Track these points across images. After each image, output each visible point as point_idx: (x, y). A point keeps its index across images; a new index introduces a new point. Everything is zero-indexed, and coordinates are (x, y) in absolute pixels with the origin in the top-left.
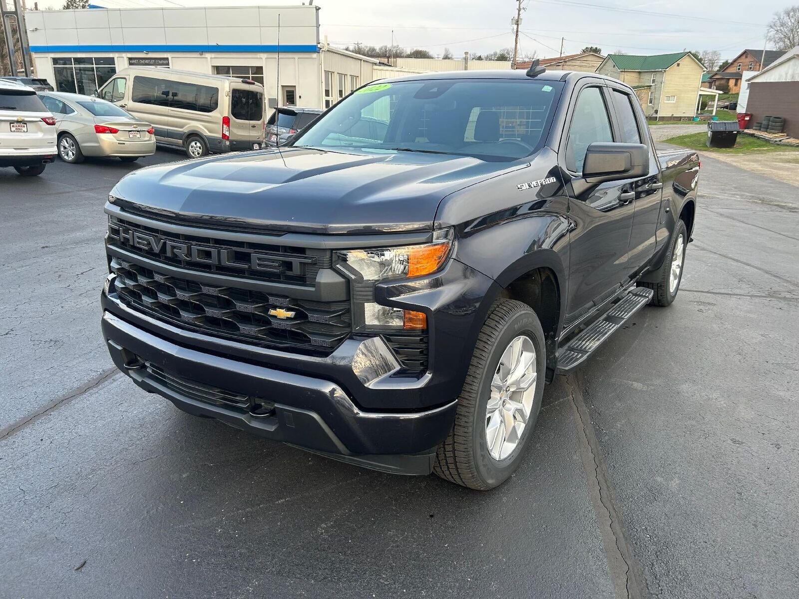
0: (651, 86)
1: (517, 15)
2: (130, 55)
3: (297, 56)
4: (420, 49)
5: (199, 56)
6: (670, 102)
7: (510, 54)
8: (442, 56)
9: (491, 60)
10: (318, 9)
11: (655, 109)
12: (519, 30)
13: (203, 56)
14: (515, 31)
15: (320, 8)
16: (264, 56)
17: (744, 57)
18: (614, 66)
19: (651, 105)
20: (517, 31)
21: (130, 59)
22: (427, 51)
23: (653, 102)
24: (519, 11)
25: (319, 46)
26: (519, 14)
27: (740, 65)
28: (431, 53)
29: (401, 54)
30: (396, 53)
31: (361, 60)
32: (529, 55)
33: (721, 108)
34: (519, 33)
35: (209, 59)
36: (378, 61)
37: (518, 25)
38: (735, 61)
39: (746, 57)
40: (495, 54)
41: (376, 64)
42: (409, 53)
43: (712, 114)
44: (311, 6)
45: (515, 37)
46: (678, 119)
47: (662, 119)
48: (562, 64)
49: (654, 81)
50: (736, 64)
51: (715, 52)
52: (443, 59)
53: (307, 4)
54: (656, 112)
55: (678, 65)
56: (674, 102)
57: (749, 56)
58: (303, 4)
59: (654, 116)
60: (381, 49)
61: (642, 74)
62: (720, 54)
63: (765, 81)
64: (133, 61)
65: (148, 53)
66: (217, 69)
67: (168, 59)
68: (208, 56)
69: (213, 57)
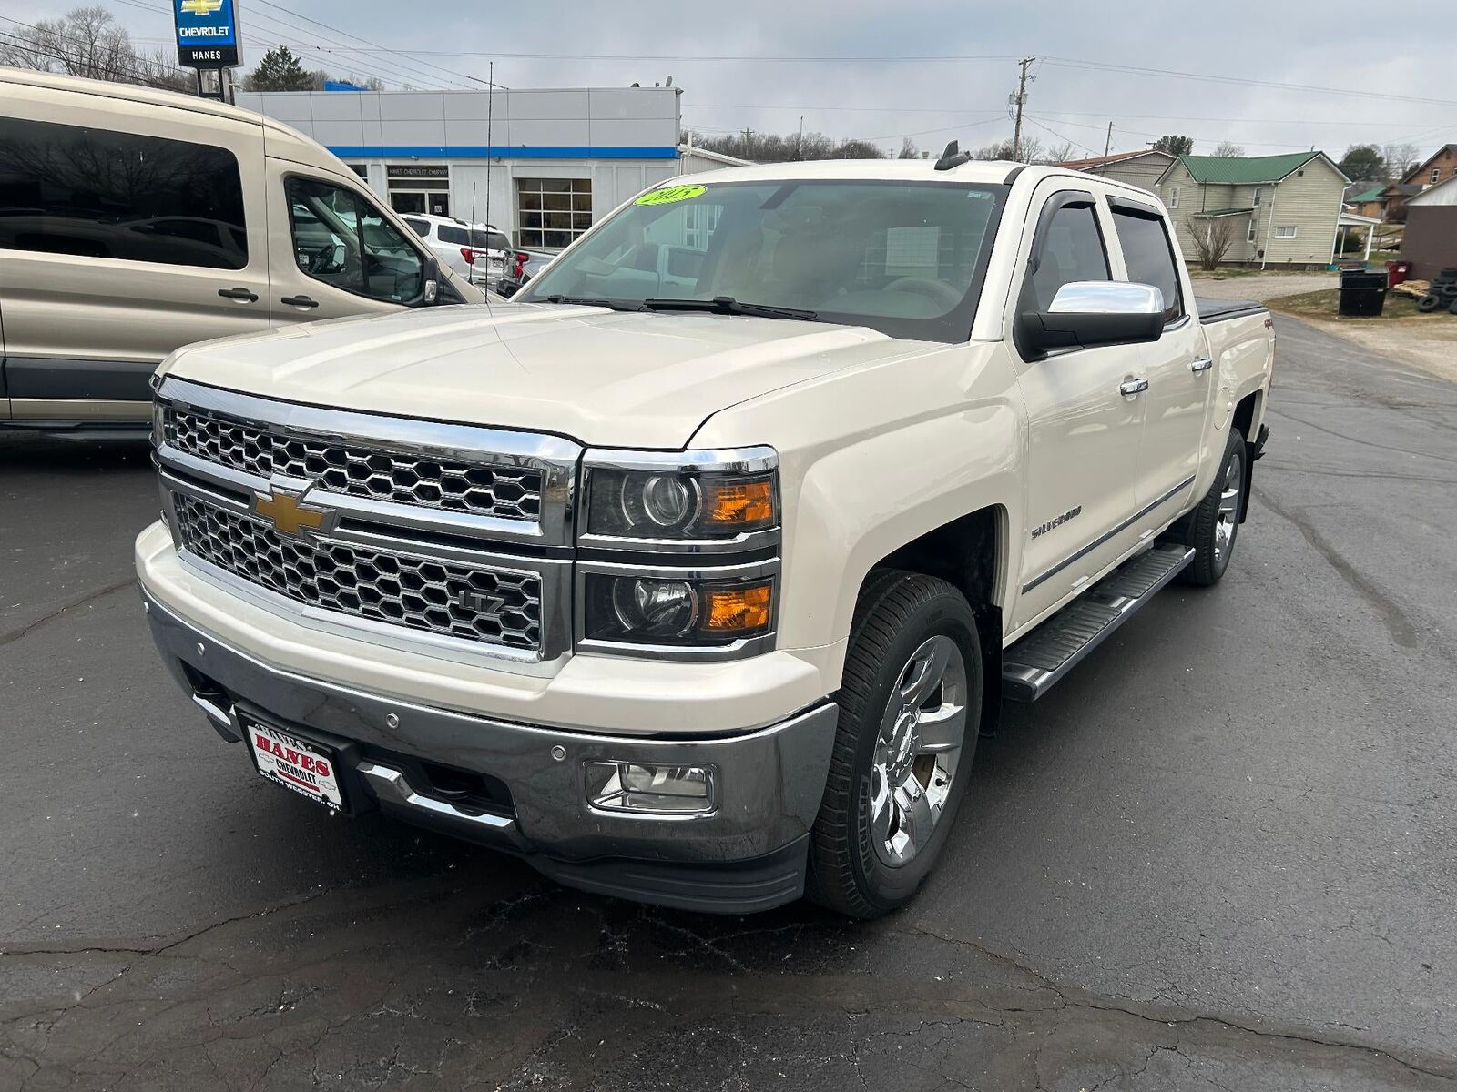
0: (1253, 209)
1: (1019, 88)
2: (390, 162)
3: (643, 164)
4: (860, 140)
5: (497, 164)
6: (1285, 237)
8: (898, 152)
9: (987, 159)
10: (678, 92)
11: (1259, 249)
12: (1022, 113)
13: (501, 163)
14: (1015, 114)
15: (682, 91)
16: (594, 164)
17: (1443, 159)
18: (1188, 174)
19: (1252, 242)
20: (1019, 115)
21: (389, 167)
22: (872, 142)
23: (1255, 238)
24: (1023, 81)
26: (1022, 89)
27: (1436, 173)
28: (880, 146)
29: (825, 148)
30: (816, 145)
32: (1057, 150)
33: (1387, 249)
34: (1022, 118)
35: (509, 168)
37: (1020, 105)
38: (1428, 165)
39: (1448, 158)
40: (995, 148)
42: (838, 145)
43: (1363, 258)
44: (668, 89)
45: (1015, 125)
46: (1301, 268)
47: (1271, 267)
48: (1102, 170)
49: (1257, 201)
50: (1428, 171)
51: (1408, 147)
53: (663, 85)
54: (1261, 254)
55: (1301, 174)
56: (1293, 237)
57: (1452, 156)
58: (657, 84)
59: (1257, 260)
60: (789, 139)
61: (1238, 190)
62: (1417, 151)
63: (1432, 204)
64: (394, 171)
65: (418, 158)
66: (521, 183)
67: (446, 167)
68: (508, 163)
69: (515, 164)
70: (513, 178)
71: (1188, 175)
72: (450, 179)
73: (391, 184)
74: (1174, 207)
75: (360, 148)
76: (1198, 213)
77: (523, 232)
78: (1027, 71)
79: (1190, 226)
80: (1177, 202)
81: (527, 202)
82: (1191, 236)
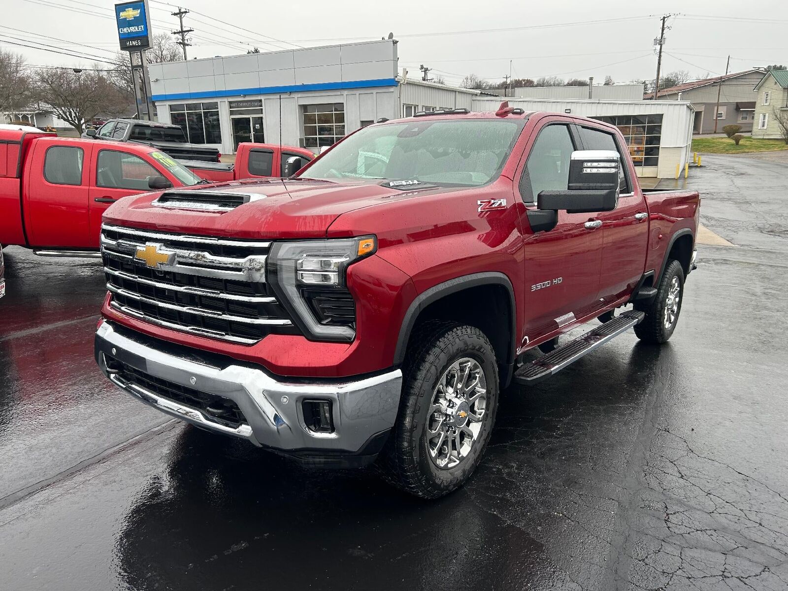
2: (231, 100)
3: (375, 91)
7: (679, 77)
10: (395, 43)
12: (662, 51)
14: (658, 51)
15: (398, 42)
16: (345, 92)
20: (660, 52)
21: (230, 103)
24: (663, 30)
25: (396, 80)
31: (456, 91)
34: (662, 54)
35: (296, 98)
36: (480, 92)
37: (661, 45)
41: (476, 95)
44: (390, 41)
45: (658, 58)
52: (605, 85)
53: (387, 38)
58: (383, 38)
64: (233, 105)
65: (245, 96)
66: (304, 108)
67: (261, 101)
68: (296, 96)
69: (299, 96)
70: (300, 106)
71: (776, 83)
72: (263, 108)
73: (232, 113)
74: (766, 104)
75: (213, 92)
76: (784, 107)
77: (306, 138)
78: (665, 24)
79: (776, 116)
80: (769, 101)
81: (308, 119)
82: (777, 122)
